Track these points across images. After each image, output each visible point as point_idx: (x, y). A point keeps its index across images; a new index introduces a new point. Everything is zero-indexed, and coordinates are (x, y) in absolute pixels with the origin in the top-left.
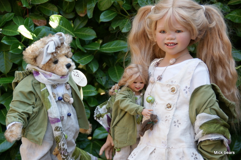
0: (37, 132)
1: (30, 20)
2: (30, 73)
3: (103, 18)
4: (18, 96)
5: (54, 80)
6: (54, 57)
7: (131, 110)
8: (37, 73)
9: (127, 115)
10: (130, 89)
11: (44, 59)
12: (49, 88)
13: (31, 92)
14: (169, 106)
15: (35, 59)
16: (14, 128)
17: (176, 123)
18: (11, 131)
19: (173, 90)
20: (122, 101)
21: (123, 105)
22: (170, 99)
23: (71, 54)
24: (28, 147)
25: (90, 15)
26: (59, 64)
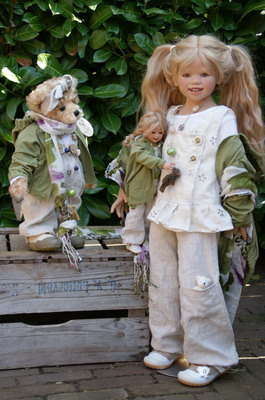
0: (43, 188)
1: (13, 59)
2: (34, 121)
4: (21, 147)
5: (60, 130)
6: (62, 103)
7: (150, 164)
8: (42, 121)
9: (144, 169)
10: (147, 140)
11: (52, 105)
12: (54, 139)
13: (35, 143)
14: (193, 159)
15: (39, 105)
16: (19, 183)
17: (201, 177)
18: (17, 187)
19: (198, 141)
20: (140, 153)
21: (140, 158)
22: (195, 151)
23: (78, 100)
24: (31, 205)
26: (66, 112)
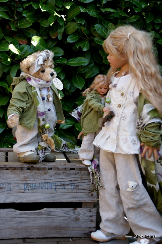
0: (29, 122)
1: (16, 40)
2: (24, 79)
3: (69, 40)
4: (16, 95)
5: (41, 85)
7: (95, 107)
8: (30, 79)
9: (93, 110)
10: (97, 92)
12: (38, 90)
13: (25, 93)
14: (120, 106)
15: (28, 69)
16: (14, 118)
17: (124, 118)
18: (12, 120)
19: (122, 94)
20: (90, 100)
21: (90, 103)
22: (121, 101)
23: (53, 66)
24: (21, 132)
25: (60, 37)
26: (45, 73)
